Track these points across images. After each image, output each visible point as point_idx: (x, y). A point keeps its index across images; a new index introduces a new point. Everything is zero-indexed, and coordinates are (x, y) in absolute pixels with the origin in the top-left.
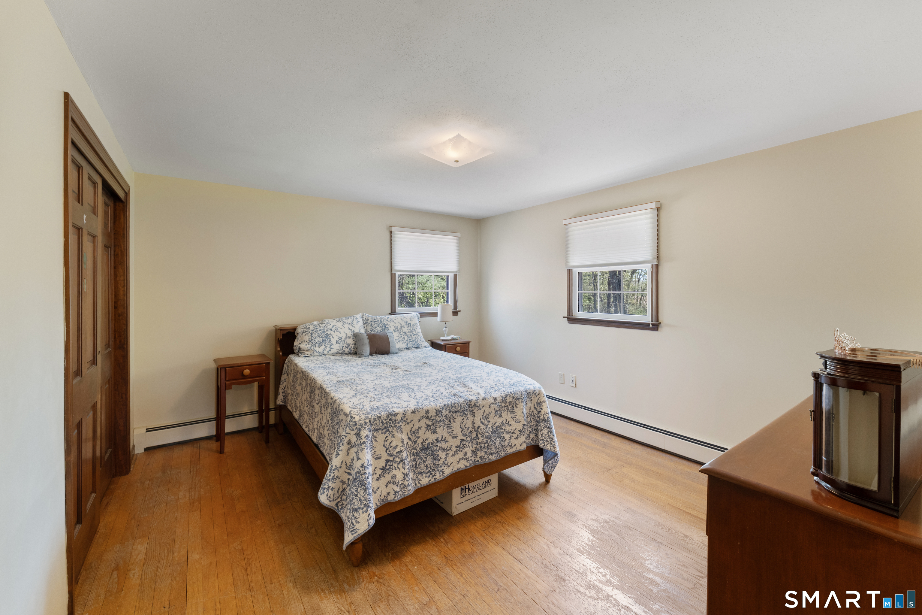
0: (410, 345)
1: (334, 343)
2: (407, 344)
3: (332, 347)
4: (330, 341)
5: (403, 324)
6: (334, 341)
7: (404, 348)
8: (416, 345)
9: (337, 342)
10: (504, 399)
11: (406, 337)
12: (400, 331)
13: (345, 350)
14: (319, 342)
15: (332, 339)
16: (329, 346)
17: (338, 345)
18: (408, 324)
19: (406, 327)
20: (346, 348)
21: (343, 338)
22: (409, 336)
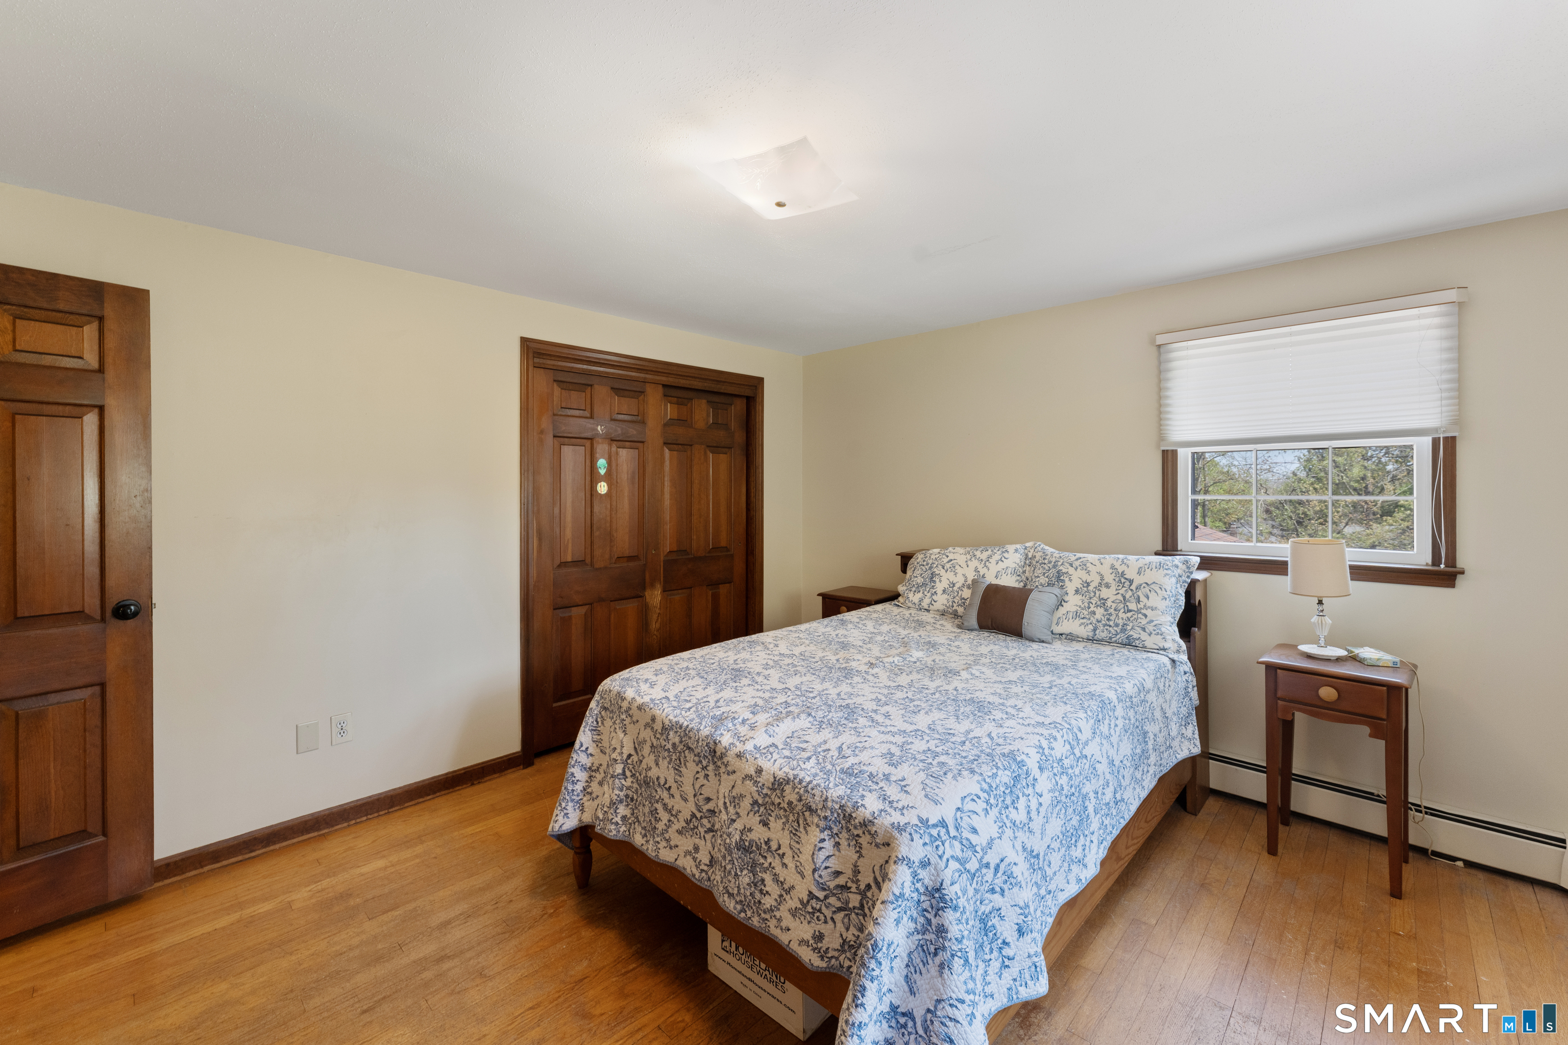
0: (1102, 634)
1: (940, 591)
2: (1095, 630)
3: (935, 597)
4: (933, 586)
5: (1109, 578)
6: (940, 587)
7: (1085, 637)
8: (1122, 637)
9: (944, 591)
10: (779, 785)
11: (1100, 612)
12: (1092, 594)
13: (957, 608)
14: (917, 584)
15: (938, 584)
16: (929, 595)
17: (945, 596)
18: (1123, 580)
19: (1114, 586)
20: (958, 606)
21: (957, 585)
22: (1112, 611)
